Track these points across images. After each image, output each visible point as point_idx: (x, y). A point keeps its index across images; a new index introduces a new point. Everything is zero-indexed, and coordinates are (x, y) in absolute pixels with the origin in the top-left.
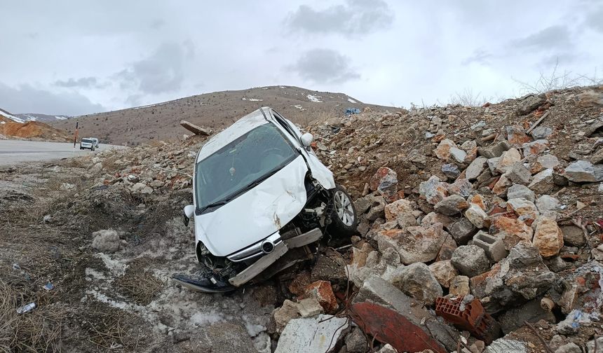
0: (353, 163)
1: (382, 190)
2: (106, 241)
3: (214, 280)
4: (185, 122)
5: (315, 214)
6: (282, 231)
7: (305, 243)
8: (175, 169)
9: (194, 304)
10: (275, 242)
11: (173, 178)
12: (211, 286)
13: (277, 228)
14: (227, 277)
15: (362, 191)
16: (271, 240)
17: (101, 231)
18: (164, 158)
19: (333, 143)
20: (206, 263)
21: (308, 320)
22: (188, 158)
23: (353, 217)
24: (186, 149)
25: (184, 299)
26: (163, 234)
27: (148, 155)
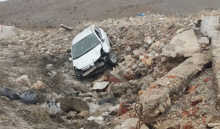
0: (122, 44)
1: (125, 52)
2: (50, 67)
3: (78, 75)
4: (62, 25)
5: (103, 59)
6: (95, 63)
7: (100, 66)
8: (60, 46)
9: (74, 81)
10: (93, 66)
11: (59, 49)
12: (78, 76)
13: (93, 62)
14: (82, 74)
15: (121, 53)
16: (92, 65)
17: (49, 65)
18: (55, 41)
19: (119, 35)
20: (76, 72)
21: (100, 82)
22: (64, 41)
23: (116, 61)
24: (63, 37)
25: (72, 79)
26: (64, 66)
27: (48, 39)
